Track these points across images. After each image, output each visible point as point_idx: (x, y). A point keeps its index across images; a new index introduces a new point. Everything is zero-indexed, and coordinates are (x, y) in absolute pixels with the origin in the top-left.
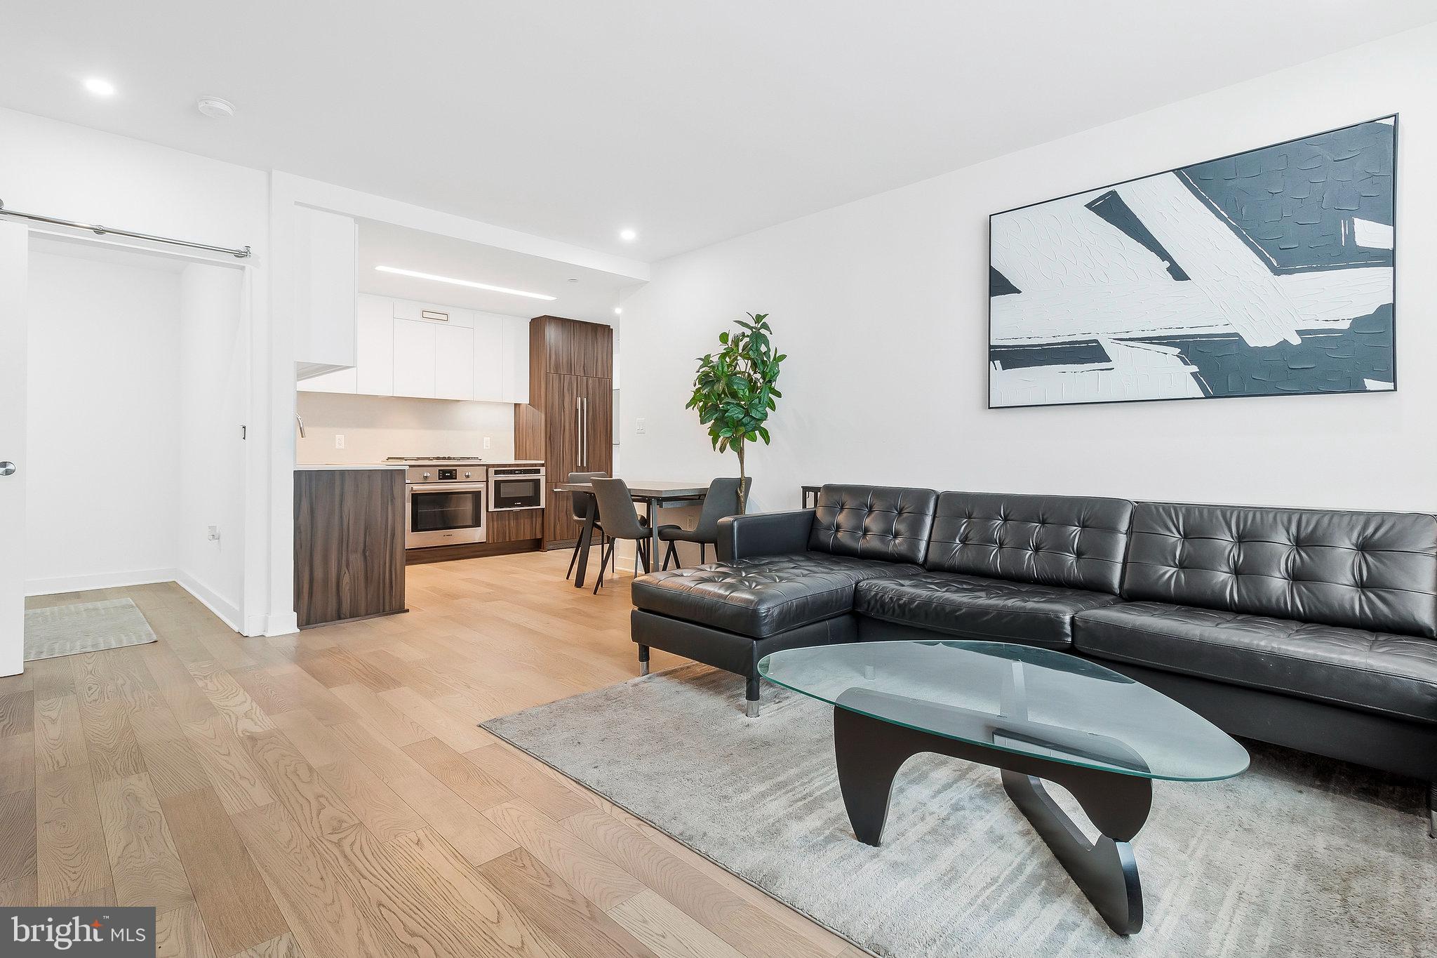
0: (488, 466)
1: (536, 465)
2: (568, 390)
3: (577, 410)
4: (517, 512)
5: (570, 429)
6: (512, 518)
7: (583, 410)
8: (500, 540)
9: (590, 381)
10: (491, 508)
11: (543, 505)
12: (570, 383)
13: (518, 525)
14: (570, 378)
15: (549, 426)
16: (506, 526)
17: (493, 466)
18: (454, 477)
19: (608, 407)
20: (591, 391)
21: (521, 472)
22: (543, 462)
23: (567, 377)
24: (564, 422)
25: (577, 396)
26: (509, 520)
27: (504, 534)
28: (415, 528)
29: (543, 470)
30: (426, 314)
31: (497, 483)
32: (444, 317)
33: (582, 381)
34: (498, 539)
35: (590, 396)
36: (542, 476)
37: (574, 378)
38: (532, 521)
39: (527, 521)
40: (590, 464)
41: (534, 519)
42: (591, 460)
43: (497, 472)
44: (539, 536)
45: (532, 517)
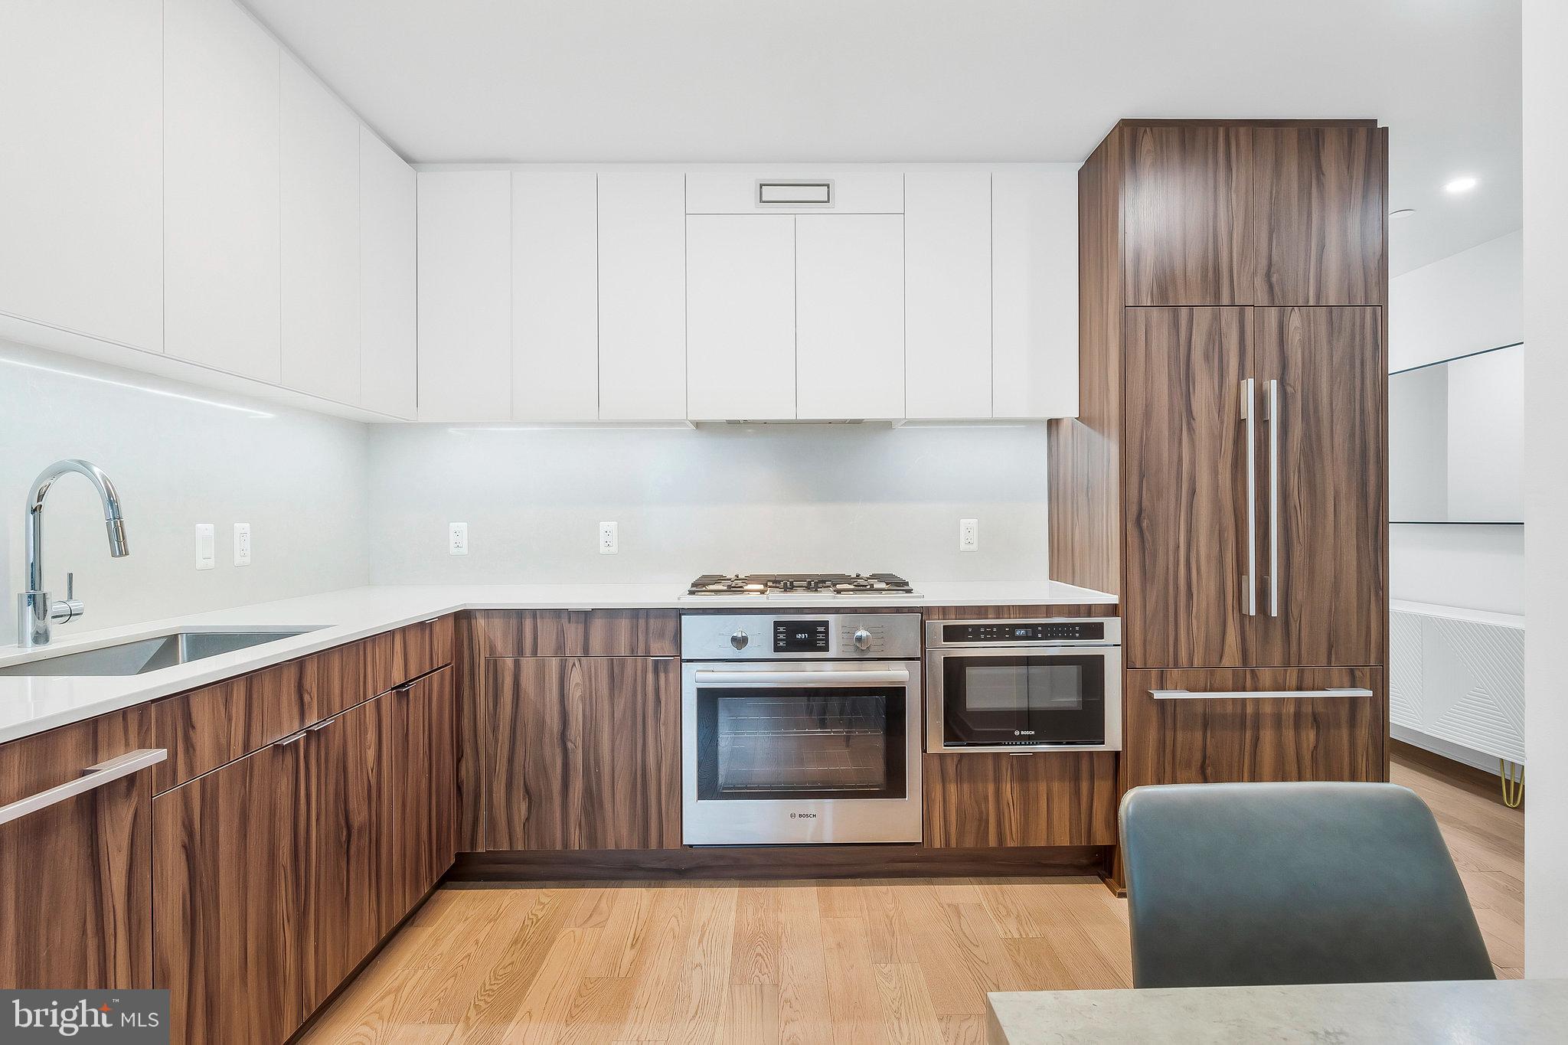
0: (925, 612)
1: (1089, 610)
2: (1207, 358)
3: (1240, 424)
4: (1022, 759)
5: (1216, 488)
6: (1006, 774)
7: (1267, 423)
8: (969, 842)
9: (1295, 320)
10: (937, 745)
11: (1114, 738)
12: (1215, 337)
13: (1027, 803)
14: (1216, 318)
15: (1134, 480)
16: (986, 798)
17: (944, 611)
18: (821, 644)
19: (1370, 405)
20: (1296, 356)
21: (1034, 632)
22: (1113, 599)
23: (1203, 317)
24: (1193, 463)
25: (1242, 376)
26: (997, 781)
27: (983, 821)
28: (709, 789)
29: (1113, 627)
30: (769, 193)
31: (955, 669)
32: (820, 193)
33: (1259, 324)
34: (961, 833)
35: (1295, 372)
36: (1110, 650)
37: (1229, 316)
38: (1077, 792)
39: (1061, 791)
40: (1294, 611)
41: (1085, 786)
42: (1299, 594)
43: (952, 634)
44: (1101, 838)
45: (1076, 779)
